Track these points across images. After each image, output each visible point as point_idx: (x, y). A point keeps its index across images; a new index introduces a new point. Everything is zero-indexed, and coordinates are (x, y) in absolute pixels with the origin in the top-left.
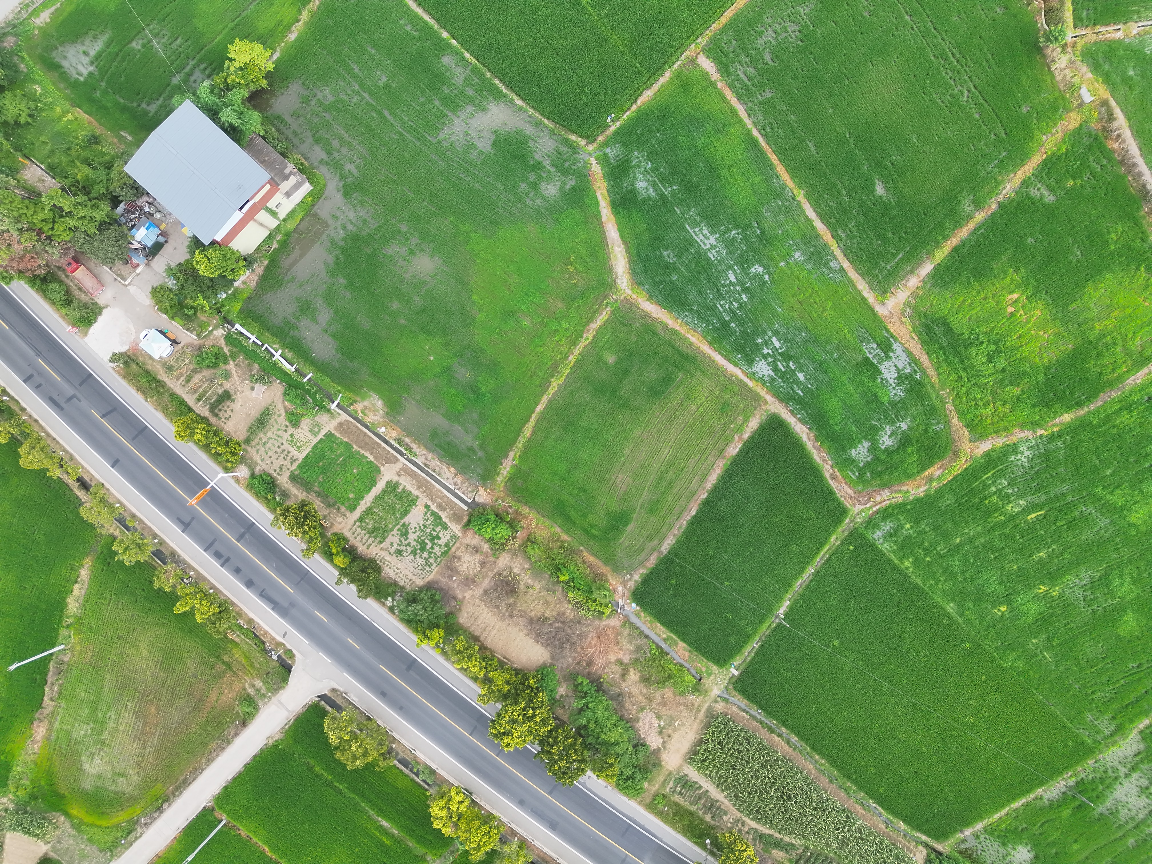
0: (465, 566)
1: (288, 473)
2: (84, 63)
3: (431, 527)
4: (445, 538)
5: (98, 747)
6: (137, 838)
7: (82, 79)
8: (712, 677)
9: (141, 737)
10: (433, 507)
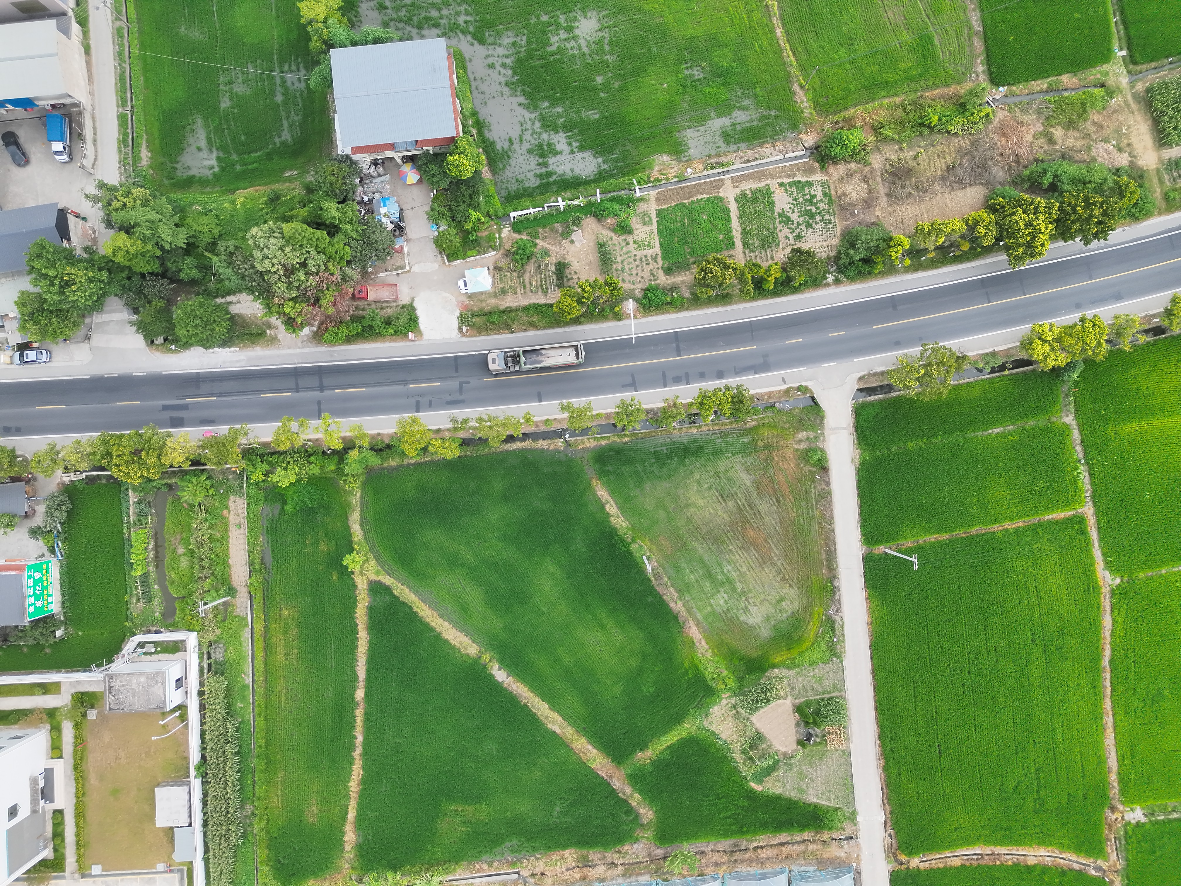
0: (854, 195)
1: (661, 272)
2: (205, 156)
3: (800, 195)
4: (818, 192)
5: (744, 599)
6: (842, 626)
7: (217, 169)
8: (1111, 75)
9: (764, 560)
10: (786, 181)
